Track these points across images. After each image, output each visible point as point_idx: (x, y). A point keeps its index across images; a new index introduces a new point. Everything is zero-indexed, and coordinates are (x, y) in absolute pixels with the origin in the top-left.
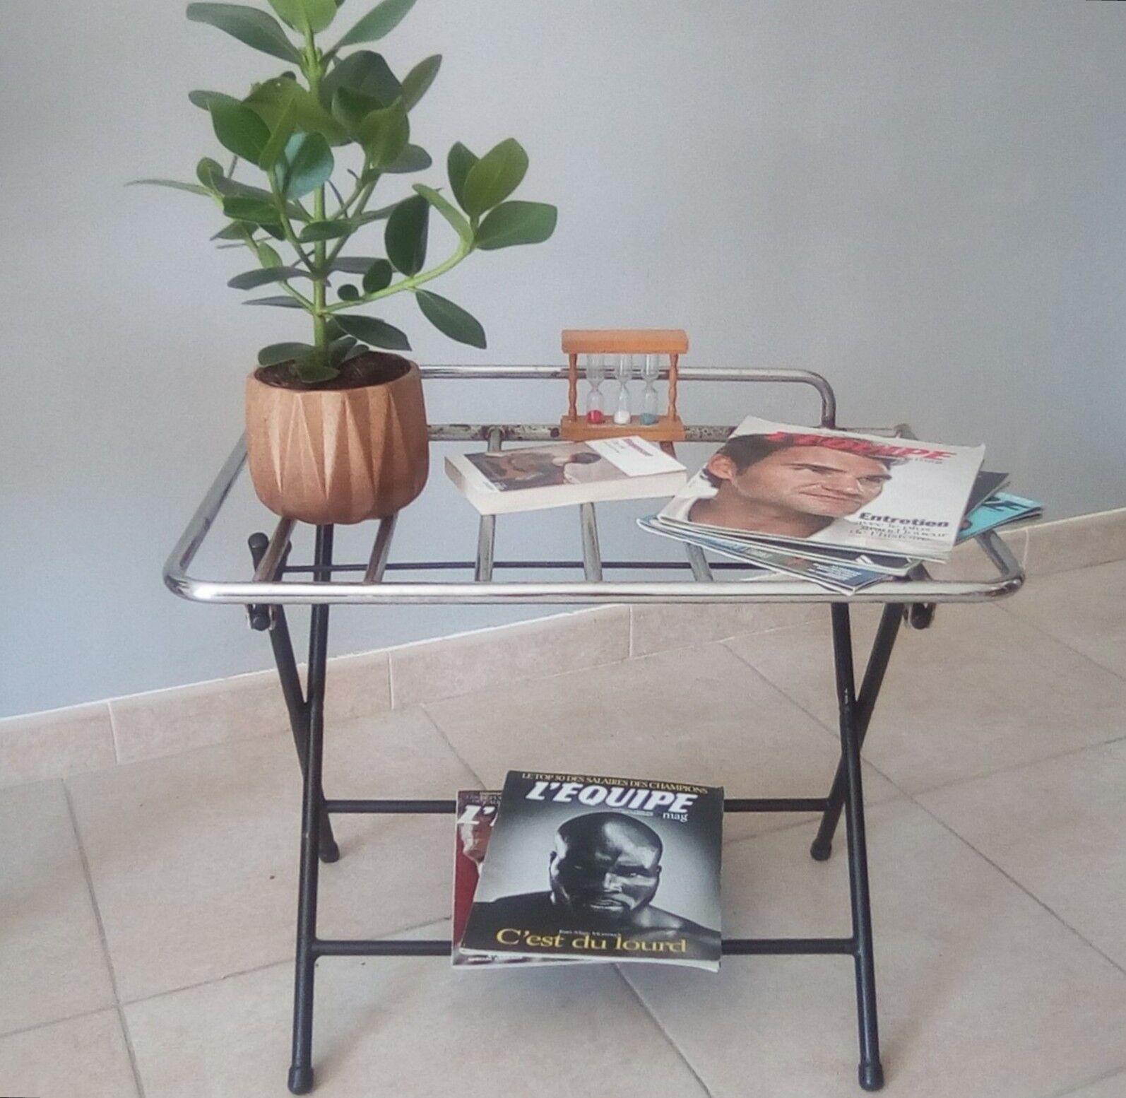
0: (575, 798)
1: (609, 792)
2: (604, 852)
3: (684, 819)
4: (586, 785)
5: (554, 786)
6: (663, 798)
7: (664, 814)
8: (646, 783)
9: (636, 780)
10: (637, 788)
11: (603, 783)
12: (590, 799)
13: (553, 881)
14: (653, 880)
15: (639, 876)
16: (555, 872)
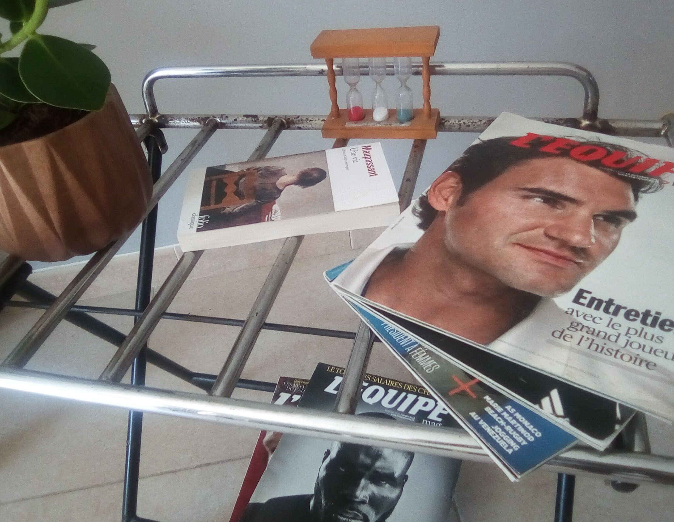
1: (386, 393)
2: (368, 454)
4: (371, 384)
6: (426, 404)
7: (423, 421)
8: (415, 388)
9: (409, 384)
10: (408, 392)
11: (383, 383)
12: (370, 399)
13: (318, 483)
14: (397, 491)
15: (387, 485)
16: (323, 473)
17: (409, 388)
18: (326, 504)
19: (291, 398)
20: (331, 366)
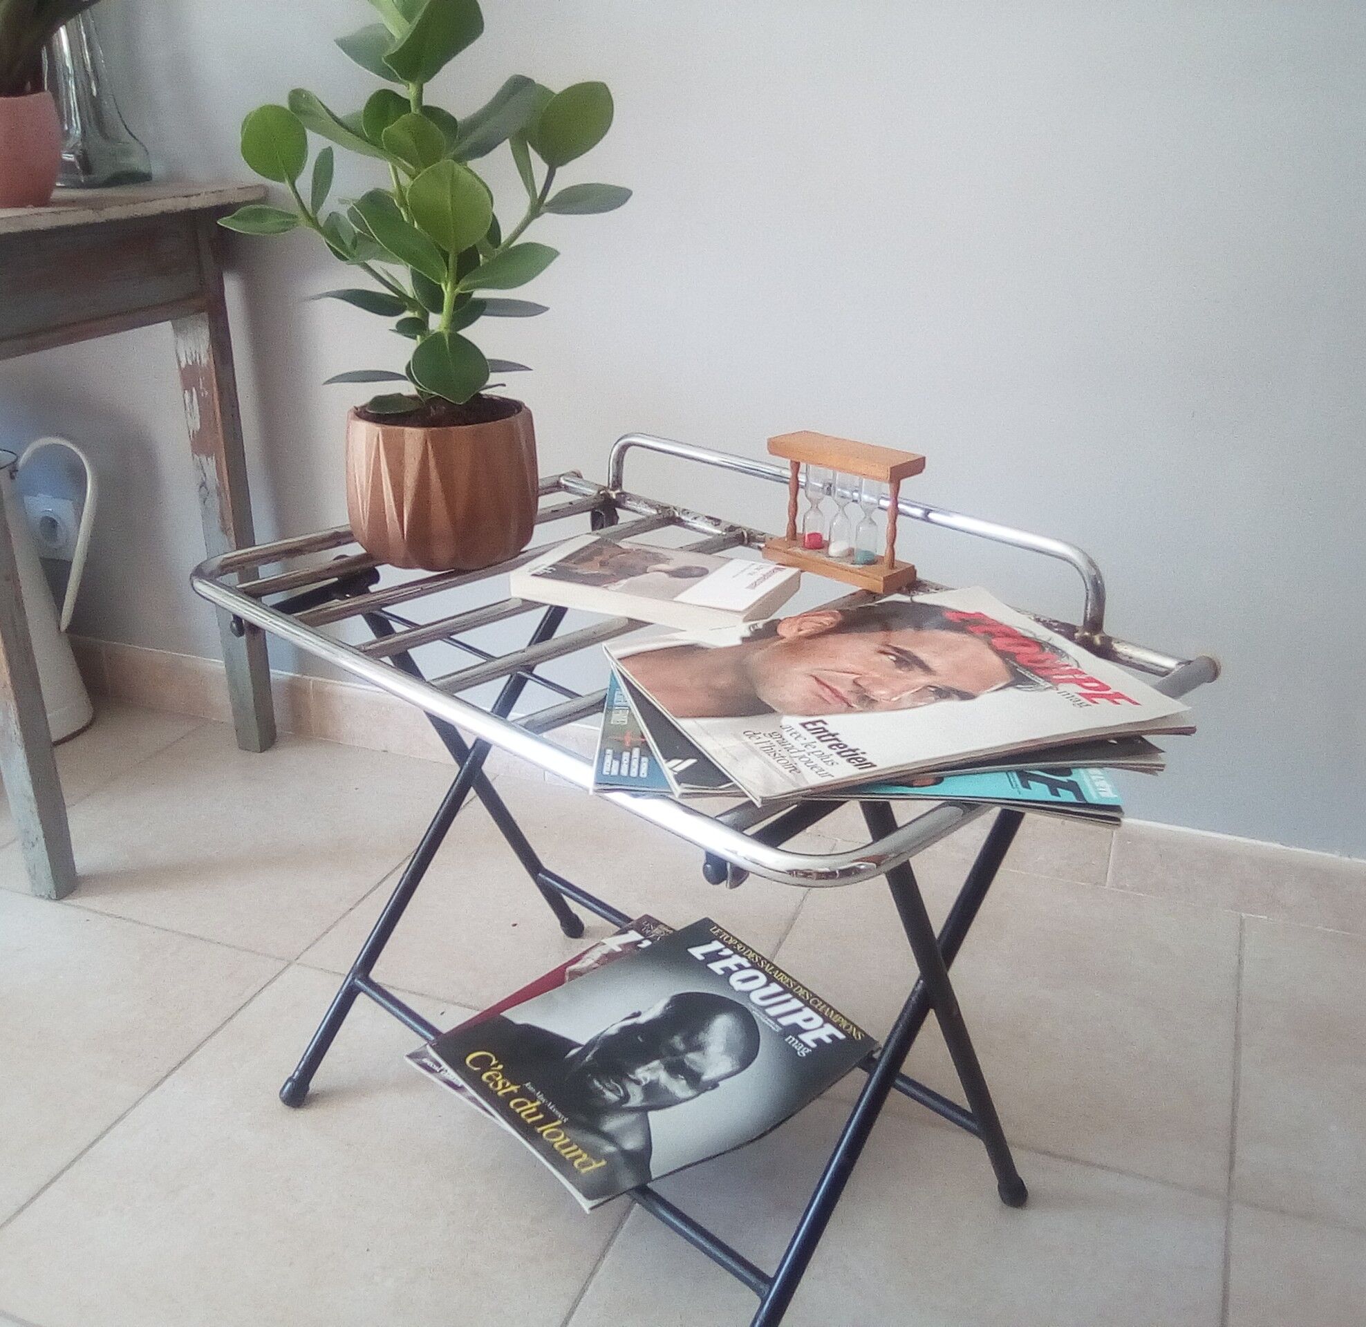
0: (728, 972)
1: (767, 985)
2: (686, 1040)
3: (803, 1052)
4: (754, 966)
5: (727, 952)
6: (810, 1020)
7: (791, 1037)
8: (809, 996)
9: (804, 988)
10: (796, 996)
11: (771, 973)
12: (740, 983)
13: (598, 1037)
14: (690, 1093)
15: (684, 1082)
16: (613, 1031)
17: (801, 992)
18: (590, 1061)
19: (640, 942)
20: (719, 927)
